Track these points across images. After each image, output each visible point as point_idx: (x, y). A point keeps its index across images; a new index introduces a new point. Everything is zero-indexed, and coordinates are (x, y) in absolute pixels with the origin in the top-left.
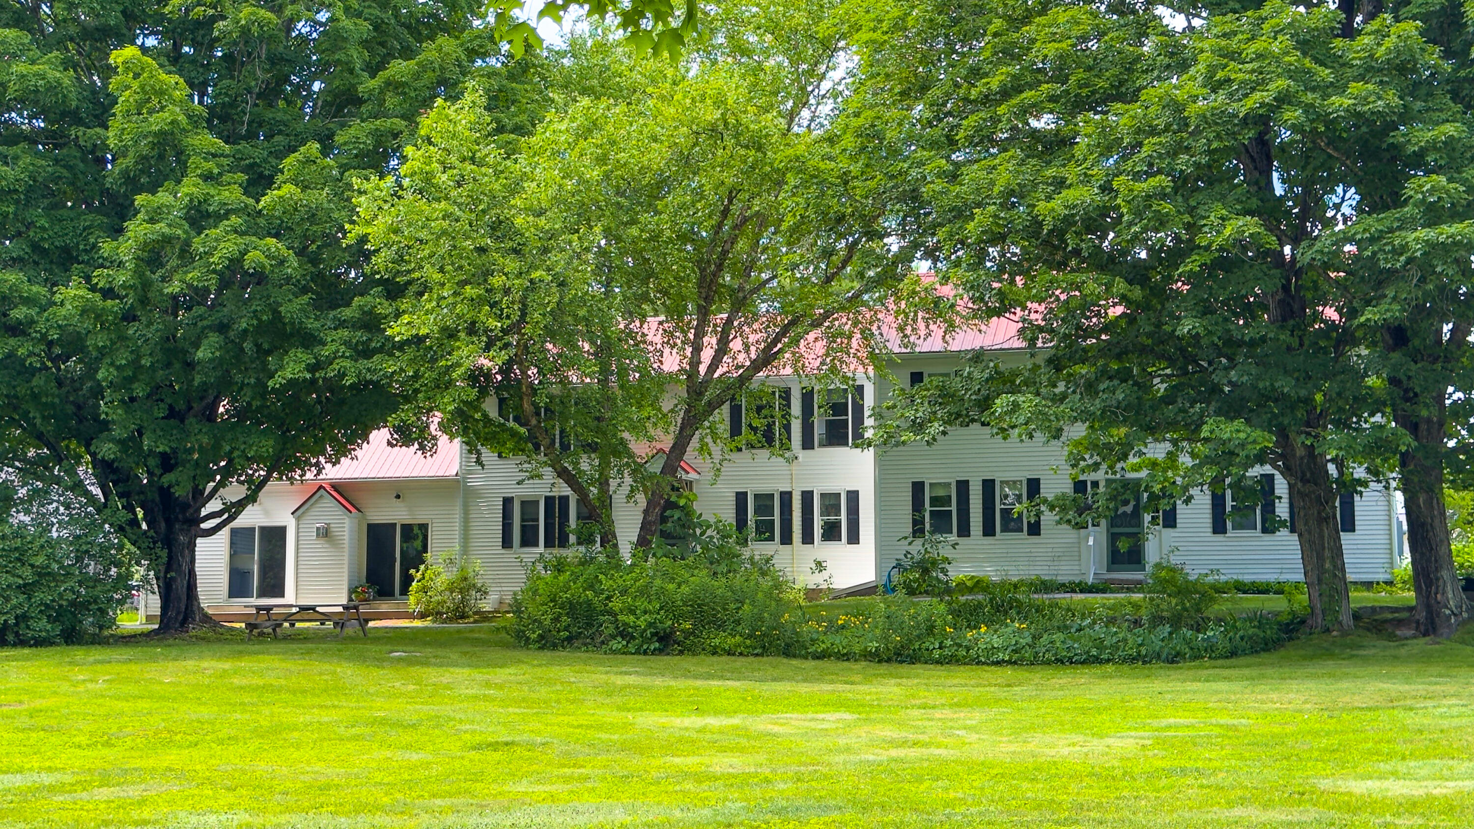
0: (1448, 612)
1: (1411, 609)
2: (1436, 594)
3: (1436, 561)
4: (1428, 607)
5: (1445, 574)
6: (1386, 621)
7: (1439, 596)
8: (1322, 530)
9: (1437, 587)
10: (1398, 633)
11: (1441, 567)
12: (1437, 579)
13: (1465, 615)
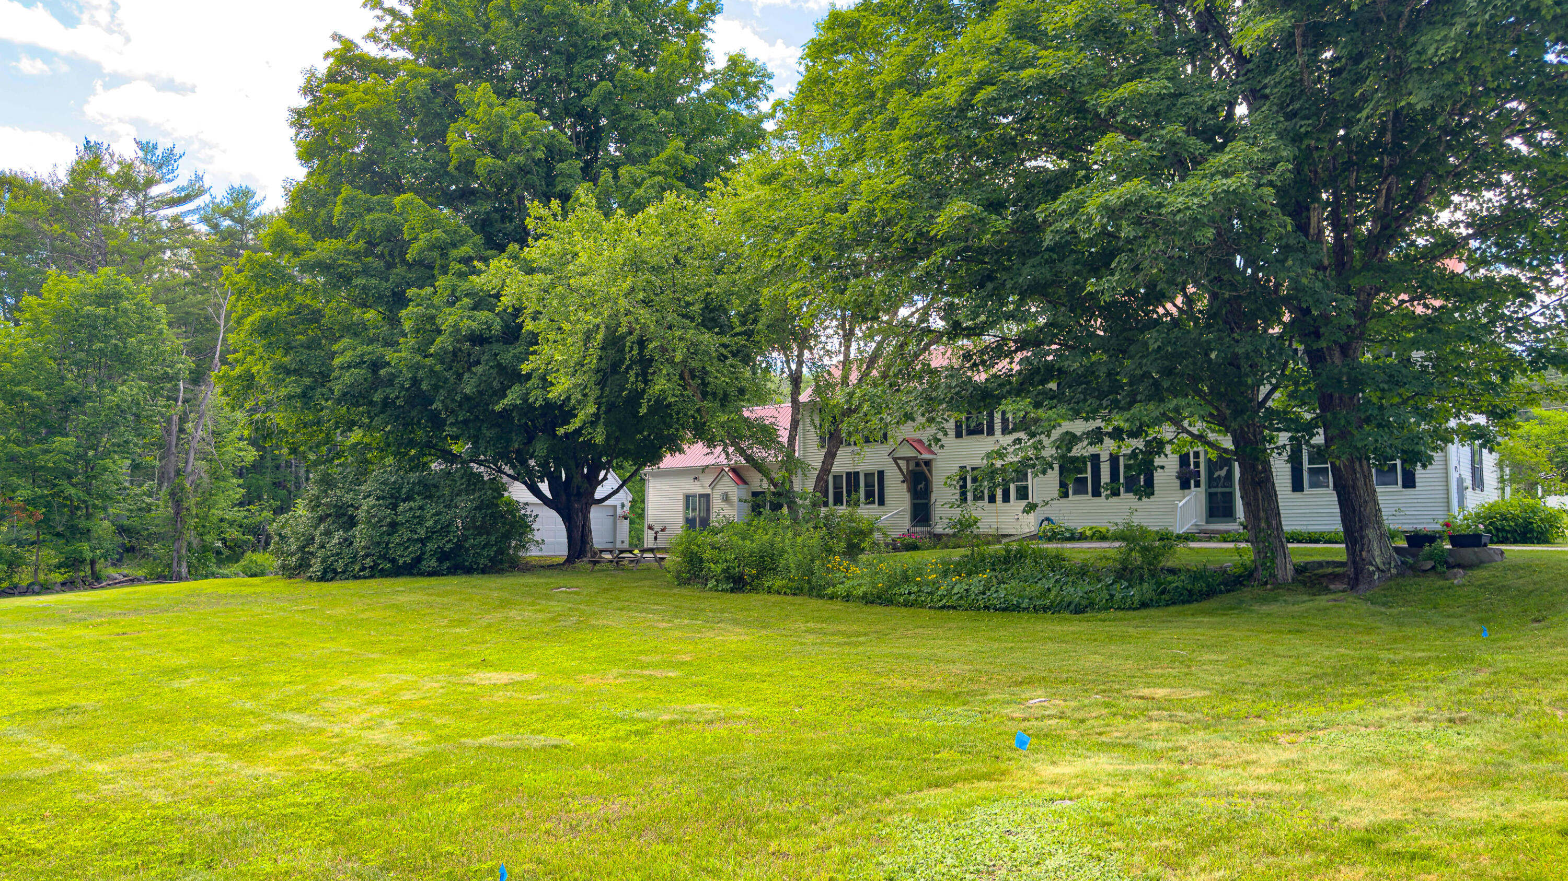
0: (1371, 568)
1: (1341, 564)
2: (1361, 551)
3: (1360, 521)
4: (1354, 562)
5: (1371, 533)
6: (1324, 576)
7: (1364, 554)
8: (1256, 494)
9: (1363, 545)
10: (1332, 587)
11: (1367, 526)
12: (1362, 538)
13: (1393, 571)
